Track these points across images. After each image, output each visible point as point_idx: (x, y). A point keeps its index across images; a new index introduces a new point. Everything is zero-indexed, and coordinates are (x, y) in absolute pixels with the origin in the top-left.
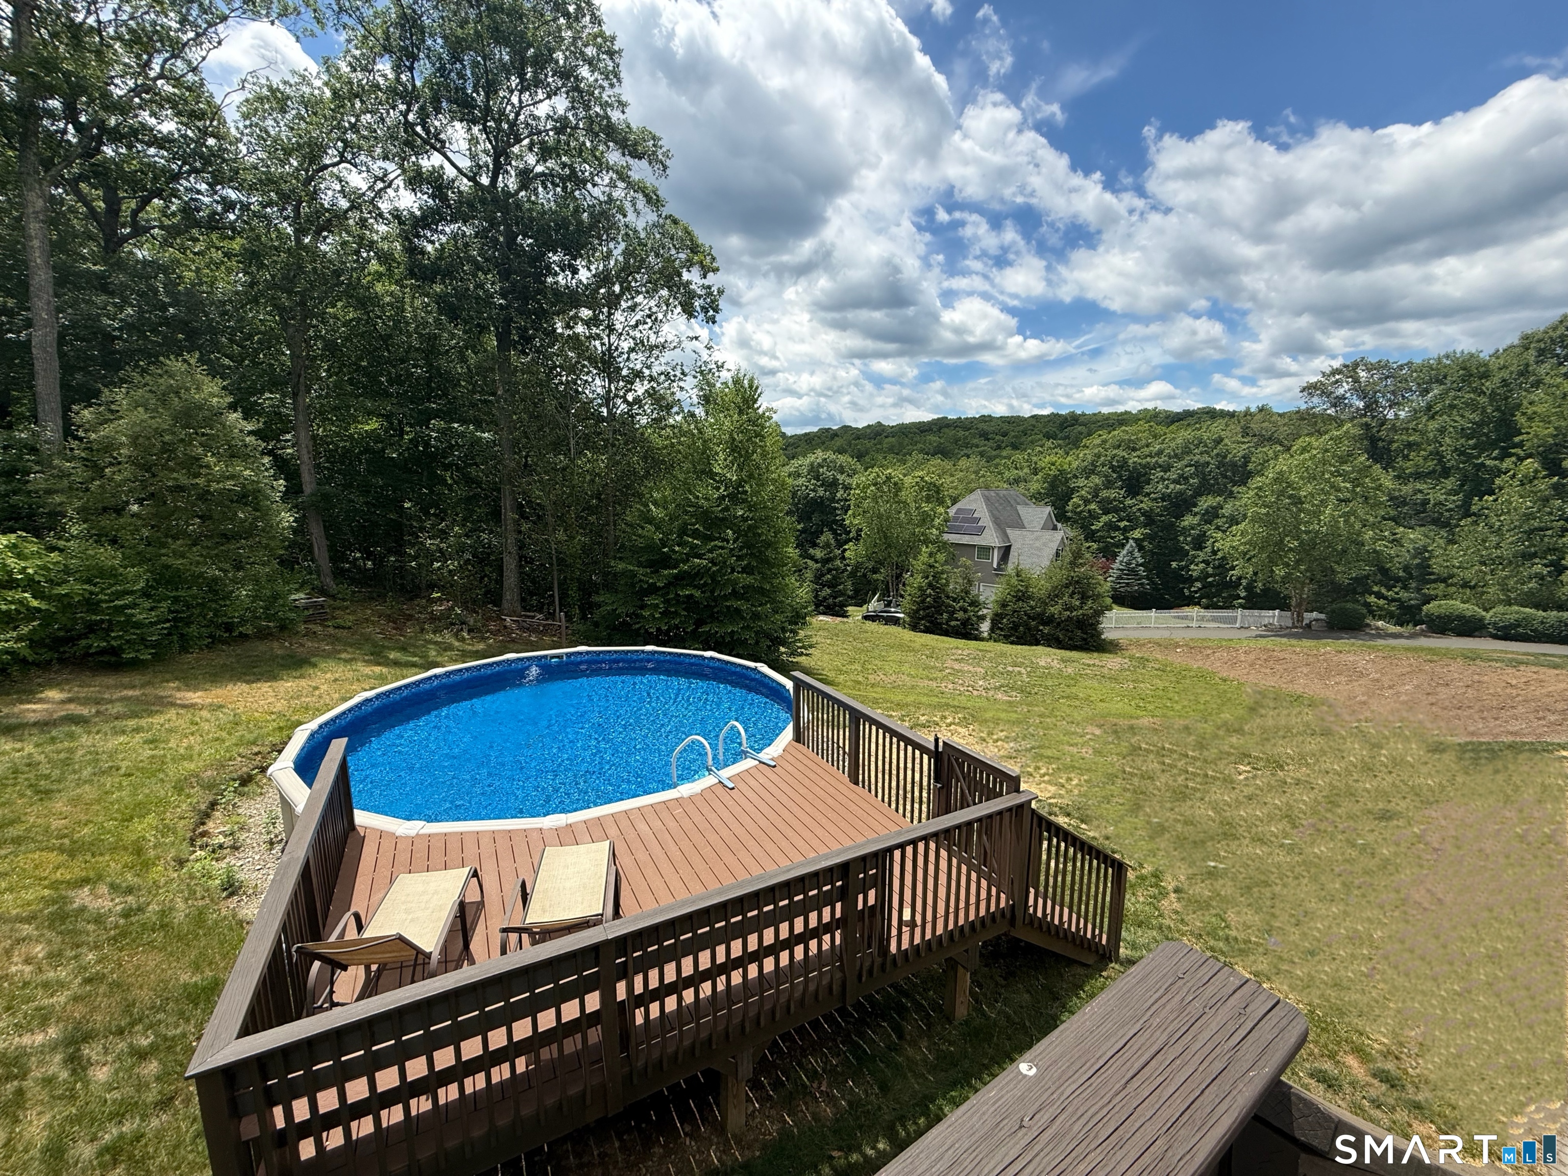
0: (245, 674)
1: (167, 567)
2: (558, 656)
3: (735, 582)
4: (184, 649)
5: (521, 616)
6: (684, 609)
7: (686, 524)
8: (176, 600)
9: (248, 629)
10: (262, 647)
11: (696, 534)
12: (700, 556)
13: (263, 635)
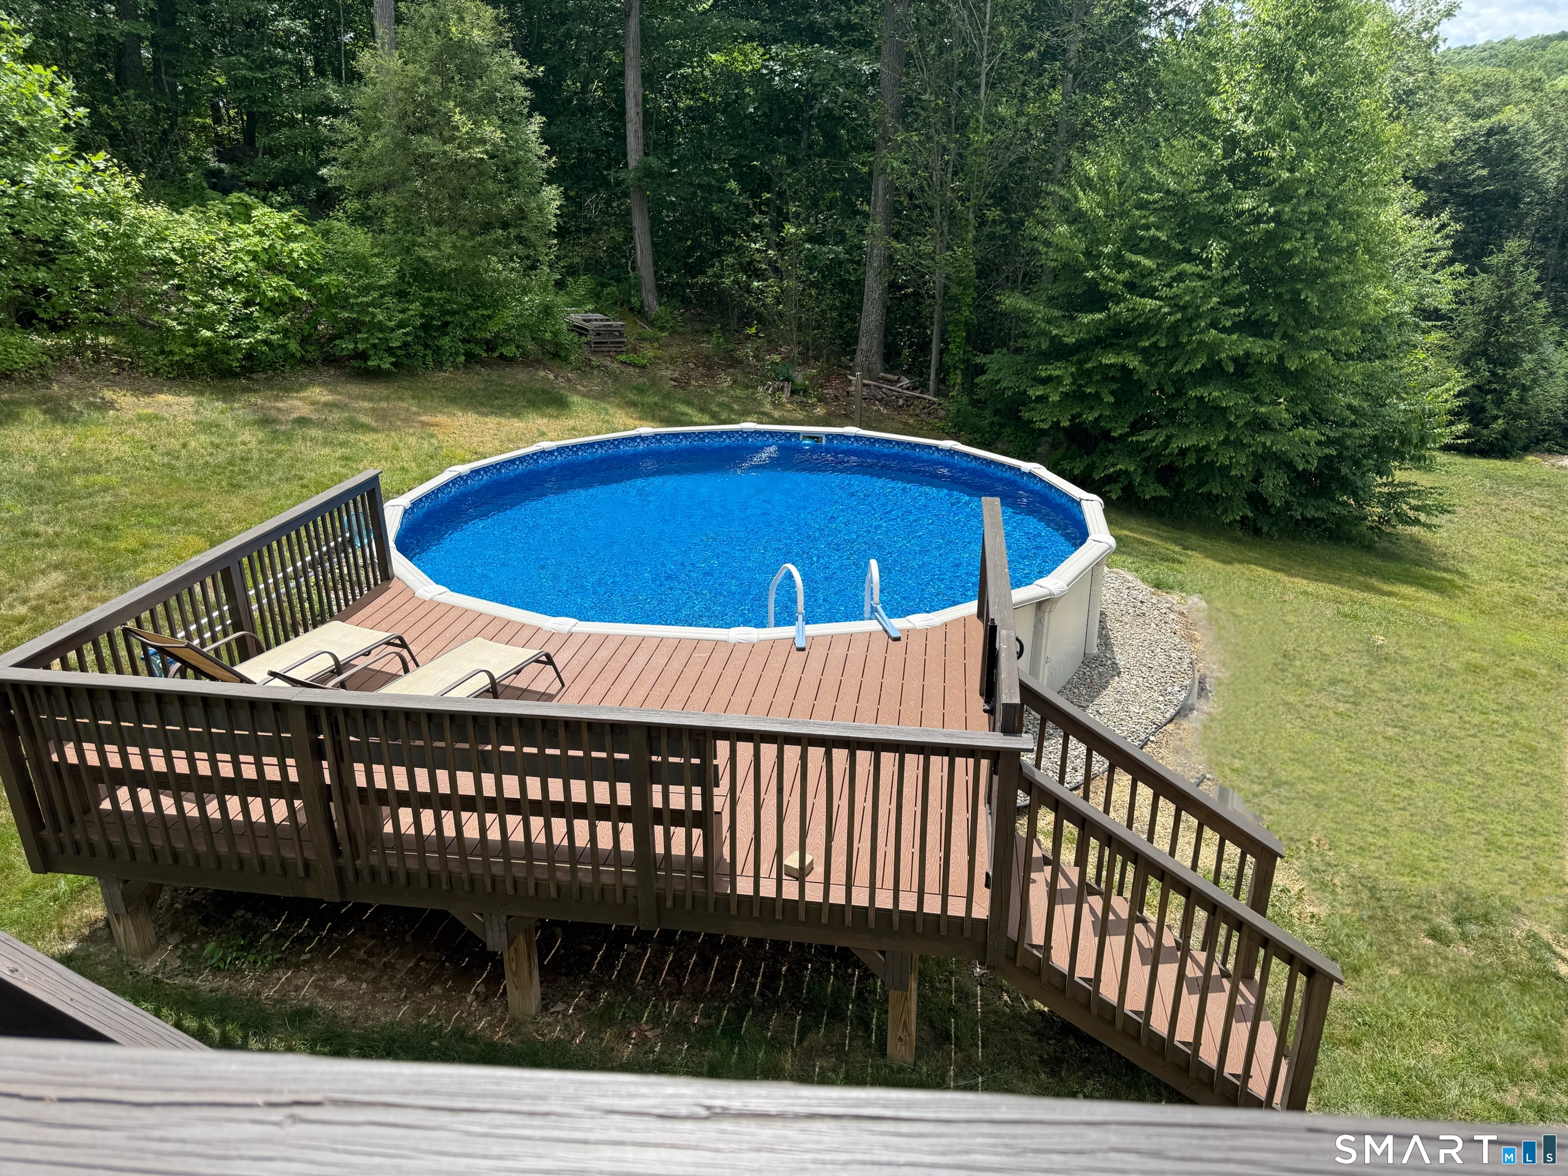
0: (482, 404)
1: (420, 259)
2: (815, 437)
3: (1212, 349)
4: (439, 365)
5: (878, 379)
6: (1112, 393)
7: (1132, 229)
8: (429, 303)
9: (510, 351)
10: (521, 375)
11: (1153, 248)
12: (1151, 293)
13: (529, 362)
